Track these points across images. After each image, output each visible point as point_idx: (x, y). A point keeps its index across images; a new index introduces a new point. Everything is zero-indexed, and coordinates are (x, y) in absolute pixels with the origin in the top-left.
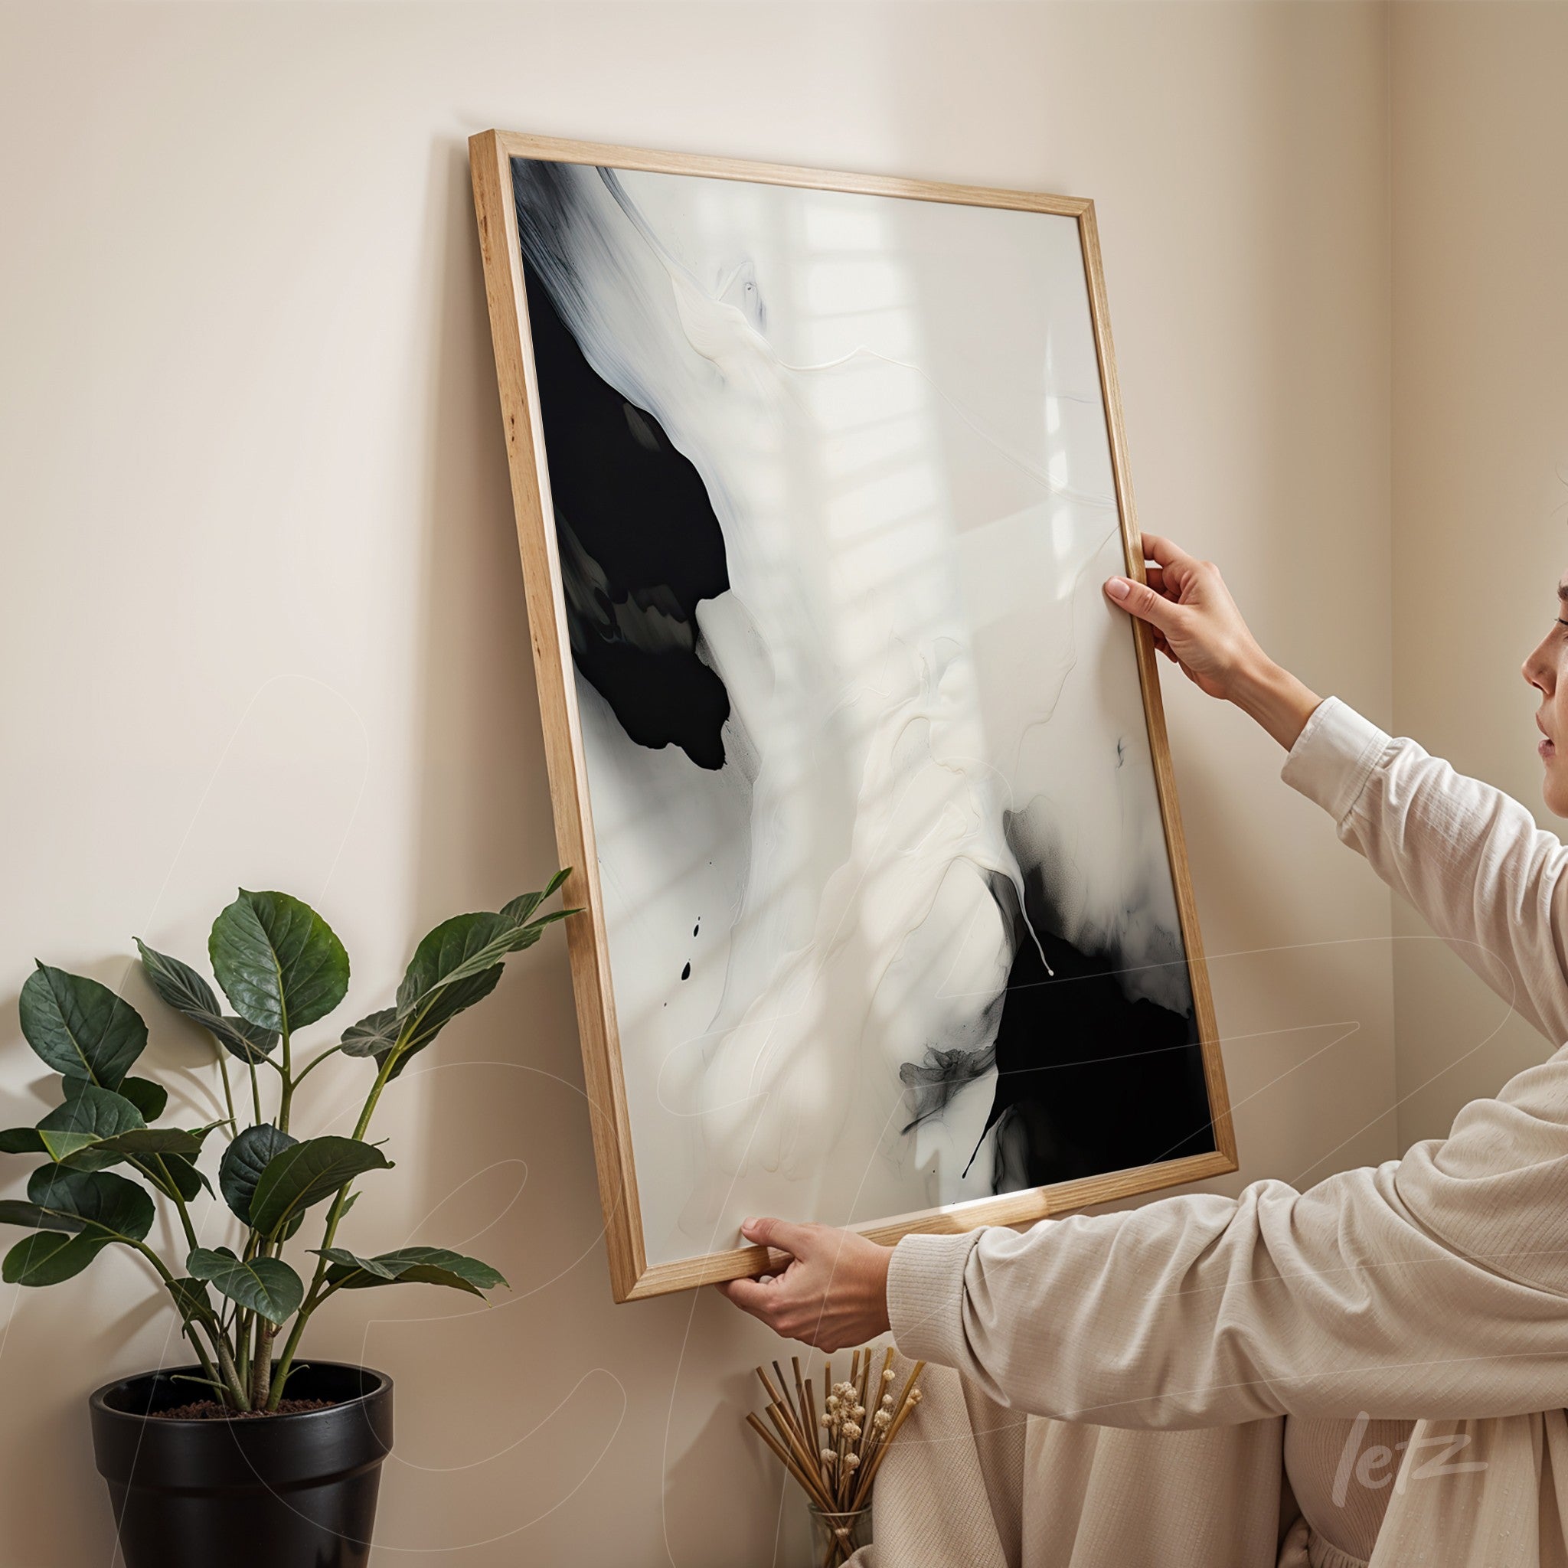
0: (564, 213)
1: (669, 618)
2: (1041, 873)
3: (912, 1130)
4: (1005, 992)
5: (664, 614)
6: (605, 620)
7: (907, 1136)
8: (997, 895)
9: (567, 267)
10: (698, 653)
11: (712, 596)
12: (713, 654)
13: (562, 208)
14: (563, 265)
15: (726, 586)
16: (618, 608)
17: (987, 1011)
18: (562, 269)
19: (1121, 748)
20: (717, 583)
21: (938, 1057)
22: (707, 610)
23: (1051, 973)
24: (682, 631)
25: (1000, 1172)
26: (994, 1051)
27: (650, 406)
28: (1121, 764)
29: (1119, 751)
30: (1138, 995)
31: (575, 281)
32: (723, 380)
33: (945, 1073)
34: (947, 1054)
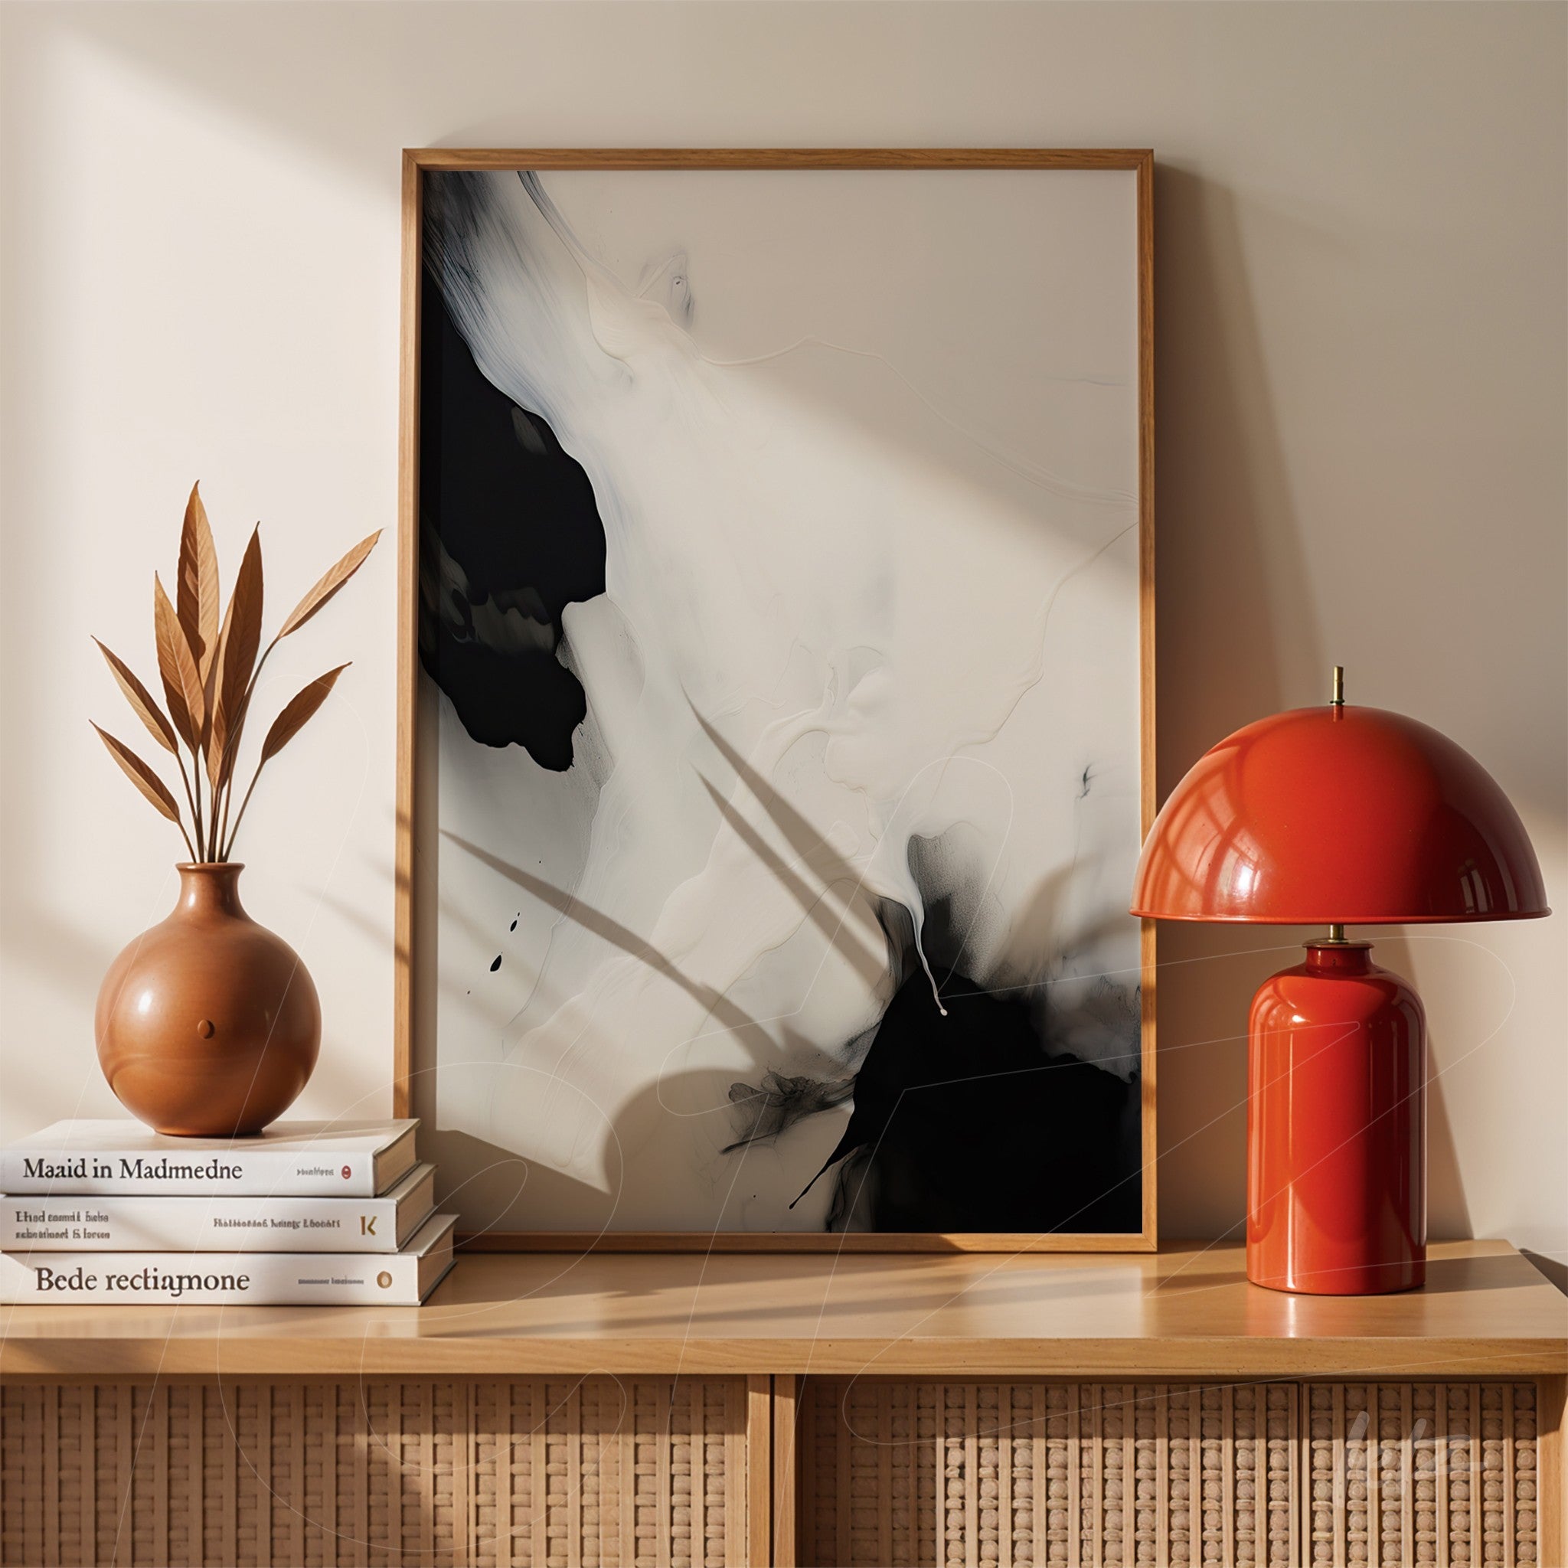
0: (474, 221)
1: (532, 620)
2: (949, 904)
3: (735, 1152)
4: (879, 1027)
5: (525, 616)
6: (459, 620)
7: (727, 1157)
8: (886, 923)
9: (470, 275)
10: (559, 656)
11: (583, 597)
12: (575, 656)
13: (473, 216)
14: (466, 273)
15: (600, 588)
16: (475, 610)
17: (851, 1043)
18: (464, 277)
19: (1088, 776)
20: (592, 584)
21: (780, 1082)
22: (574, 614)
23: (944, 1012)
24: (542, 634)
25: (838, 1210)
26: (854, 1084)
27: (541, 408)
28: (1085, 794)
29: (1085, 779)
30: (1062, 1049)
31: (477, 289)
32: (631, 380)
33: (786, 1100)
34: (791, 1080)
